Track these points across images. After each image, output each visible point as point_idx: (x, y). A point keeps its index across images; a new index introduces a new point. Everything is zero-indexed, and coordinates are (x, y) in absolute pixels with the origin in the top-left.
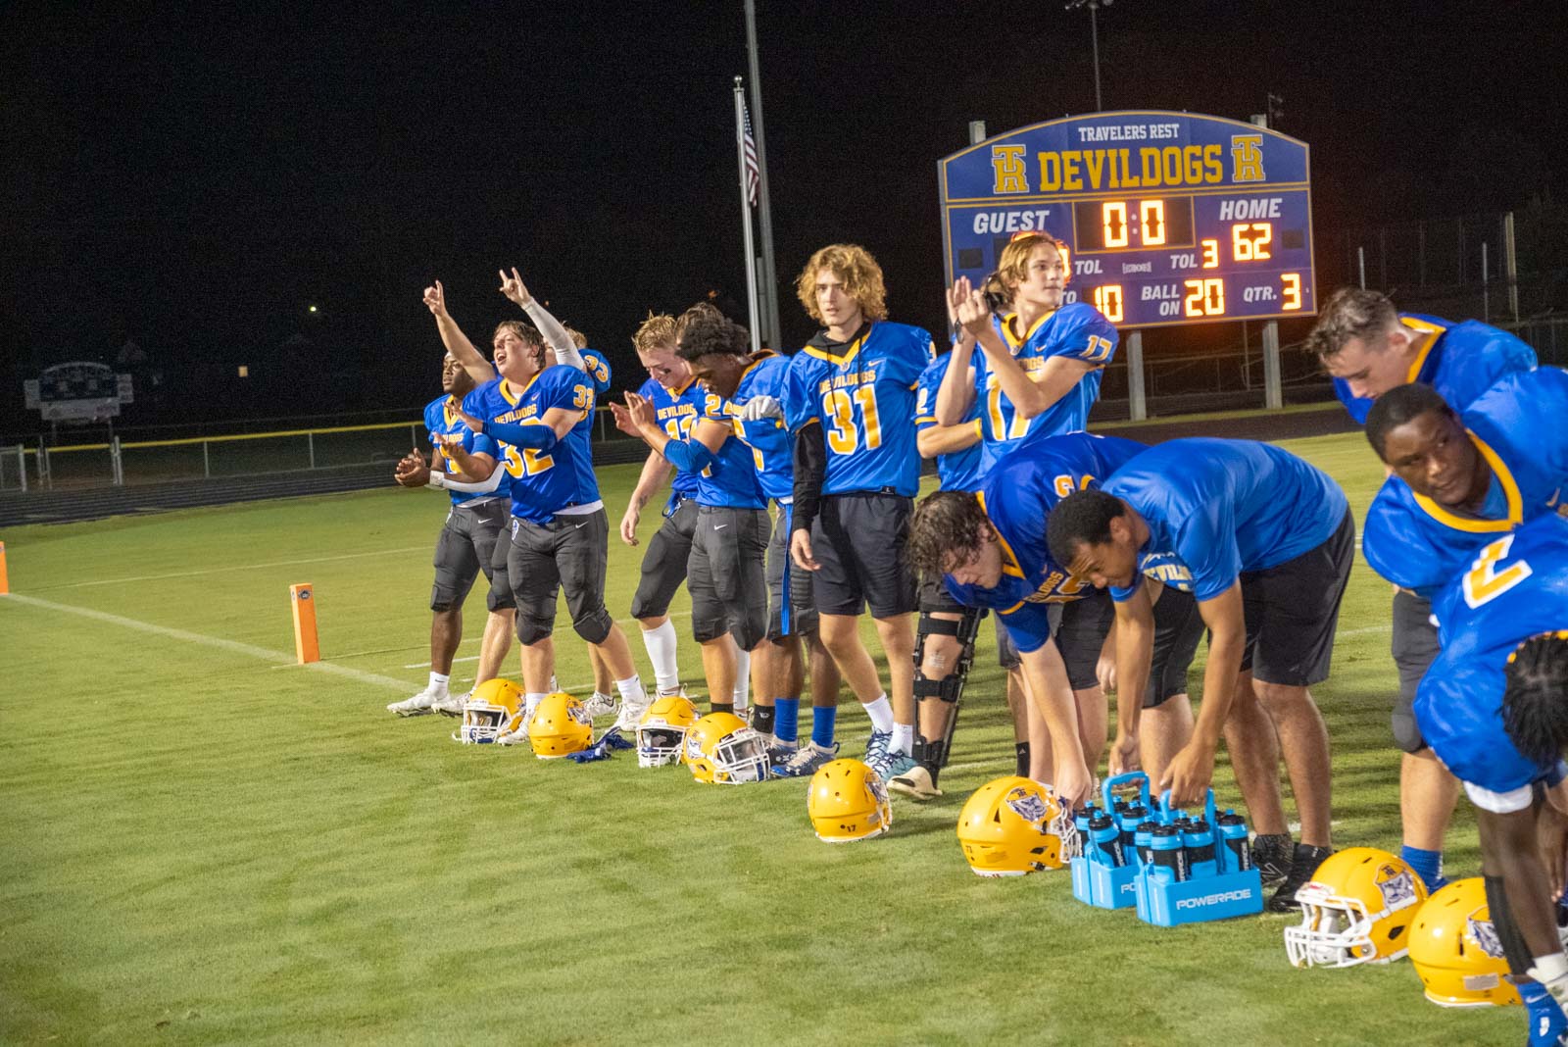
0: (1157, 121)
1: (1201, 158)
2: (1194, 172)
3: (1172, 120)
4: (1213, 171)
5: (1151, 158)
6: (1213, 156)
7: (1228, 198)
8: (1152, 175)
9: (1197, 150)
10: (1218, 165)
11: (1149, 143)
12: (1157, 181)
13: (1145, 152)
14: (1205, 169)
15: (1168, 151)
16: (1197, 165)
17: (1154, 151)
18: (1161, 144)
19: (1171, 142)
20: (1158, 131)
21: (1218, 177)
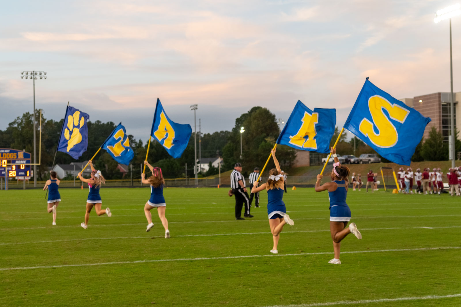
0: (6, 150)
1: (13, 155)
2: (12, 157)
3: (8, 150)
4: (15, 157)
5: (5, 155)
6: (15, 155)
7: (17, 160)
8: (5, 157)
9: (12, 154)
10: (16, 156)
11: (4, 153)
12: (6, 158)
13: (4, 154)
14: (14, 156)
15: (8, 154)
16: (12, 156)
17: (5, 154)
18: (6, 153)
19: (8, 153)
20: (6, 151)
21: (16, 157)
